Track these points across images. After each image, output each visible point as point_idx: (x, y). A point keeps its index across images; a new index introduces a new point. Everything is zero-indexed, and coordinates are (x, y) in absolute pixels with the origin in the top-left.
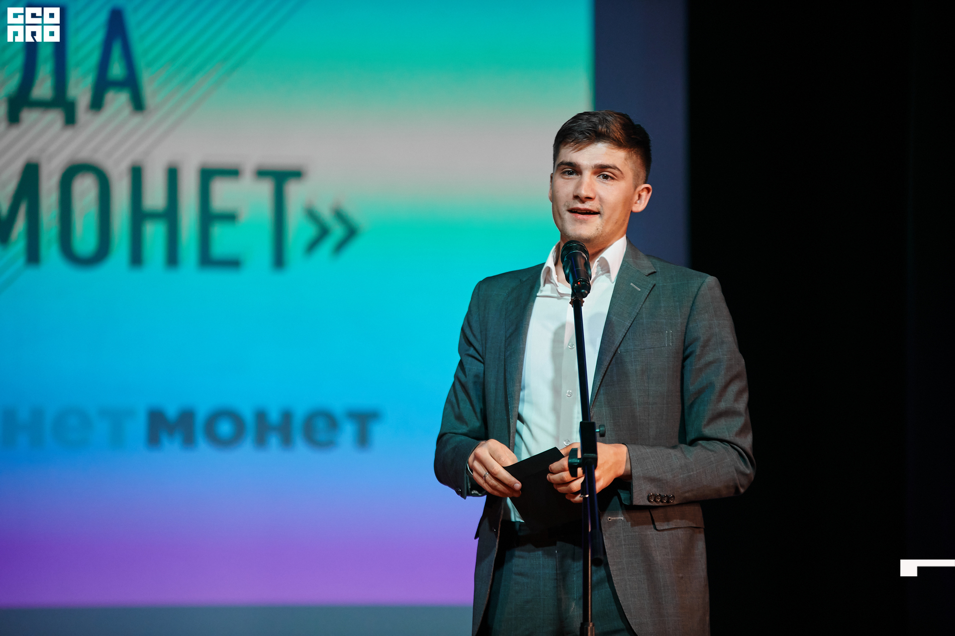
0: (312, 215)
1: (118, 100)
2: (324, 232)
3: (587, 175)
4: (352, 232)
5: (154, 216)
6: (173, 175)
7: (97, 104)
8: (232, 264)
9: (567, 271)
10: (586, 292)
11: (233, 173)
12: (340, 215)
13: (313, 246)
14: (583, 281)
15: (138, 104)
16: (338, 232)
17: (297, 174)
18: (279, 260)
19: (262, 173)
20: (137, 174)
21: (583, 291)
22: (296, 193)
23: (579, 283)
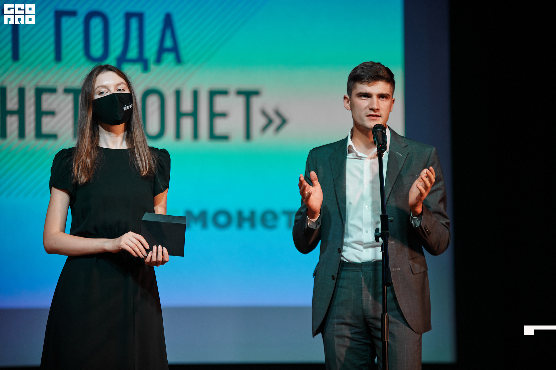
0: (264, 113)
1: (169, 57)
2: (270, 121)
3: (375, 98)
4: (284, 122)
5: (186, 115)
6: (195, 94)
7: (159, 60)
8: (225, 138)
9: (375, 139)
10: (384, 150)
11: (224, 93)
12: (278, 113)
13: (265, 129)
14: (382, 145)
15: (179, 60)
16: (277, 121)
17: (256, 93)
18: (248, 136)
19: (239, 93)
20: (178, 94)
21: (382, 149)
22: (256, 103)
23: (381, 145)
